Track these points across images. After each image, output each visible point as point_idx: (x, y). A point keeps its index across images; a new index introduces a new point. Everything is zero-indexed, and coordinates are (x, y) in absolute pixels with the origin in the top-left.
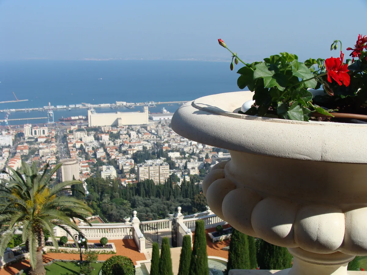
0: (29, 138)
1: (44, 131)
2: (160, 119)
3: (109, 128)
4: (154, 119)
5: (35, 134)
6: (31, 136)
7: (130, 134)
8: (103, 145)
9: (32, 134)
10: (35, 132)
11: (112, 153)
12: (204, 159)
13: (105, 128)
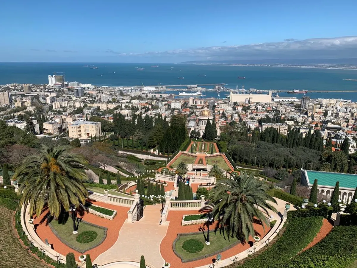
0: (192, 105)
1: (201, 102)
2: (279, 100)
3: (243, 103)
4: (275, 101)
5: (196, 103)
6: (193, 104)
7: (257, 107)
8: (237, 113)
9: (194, 103)
10: (196, 102)
11: (244, 118)
12: (314, 127)
13: (241, 103)
